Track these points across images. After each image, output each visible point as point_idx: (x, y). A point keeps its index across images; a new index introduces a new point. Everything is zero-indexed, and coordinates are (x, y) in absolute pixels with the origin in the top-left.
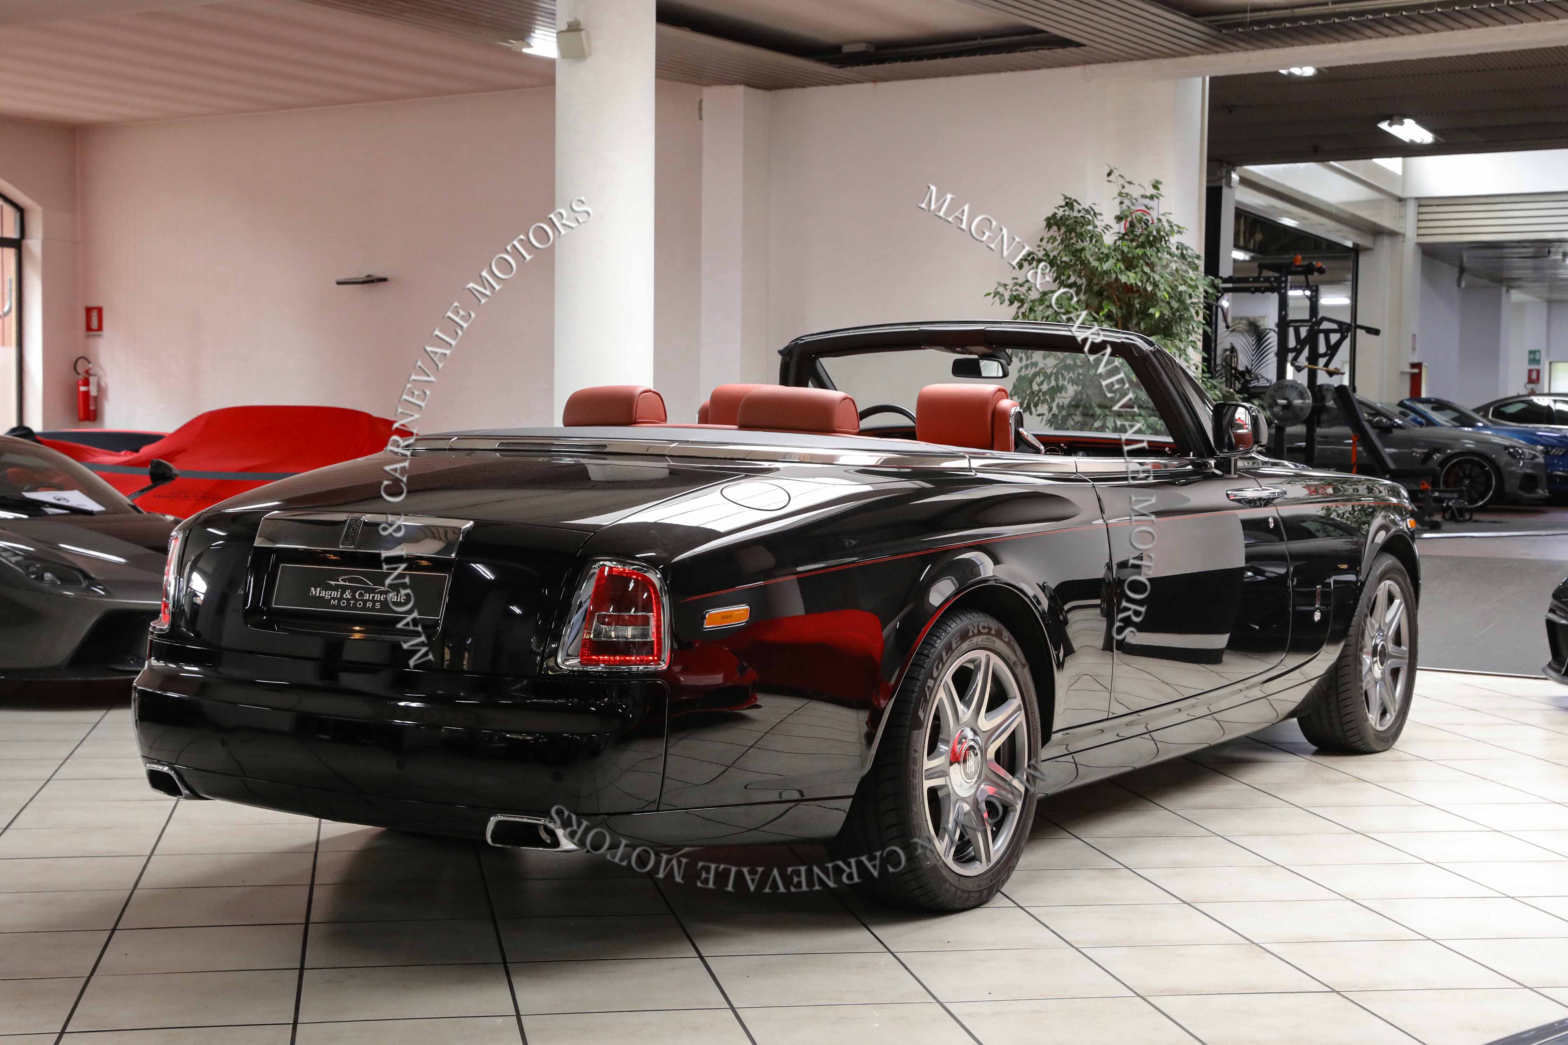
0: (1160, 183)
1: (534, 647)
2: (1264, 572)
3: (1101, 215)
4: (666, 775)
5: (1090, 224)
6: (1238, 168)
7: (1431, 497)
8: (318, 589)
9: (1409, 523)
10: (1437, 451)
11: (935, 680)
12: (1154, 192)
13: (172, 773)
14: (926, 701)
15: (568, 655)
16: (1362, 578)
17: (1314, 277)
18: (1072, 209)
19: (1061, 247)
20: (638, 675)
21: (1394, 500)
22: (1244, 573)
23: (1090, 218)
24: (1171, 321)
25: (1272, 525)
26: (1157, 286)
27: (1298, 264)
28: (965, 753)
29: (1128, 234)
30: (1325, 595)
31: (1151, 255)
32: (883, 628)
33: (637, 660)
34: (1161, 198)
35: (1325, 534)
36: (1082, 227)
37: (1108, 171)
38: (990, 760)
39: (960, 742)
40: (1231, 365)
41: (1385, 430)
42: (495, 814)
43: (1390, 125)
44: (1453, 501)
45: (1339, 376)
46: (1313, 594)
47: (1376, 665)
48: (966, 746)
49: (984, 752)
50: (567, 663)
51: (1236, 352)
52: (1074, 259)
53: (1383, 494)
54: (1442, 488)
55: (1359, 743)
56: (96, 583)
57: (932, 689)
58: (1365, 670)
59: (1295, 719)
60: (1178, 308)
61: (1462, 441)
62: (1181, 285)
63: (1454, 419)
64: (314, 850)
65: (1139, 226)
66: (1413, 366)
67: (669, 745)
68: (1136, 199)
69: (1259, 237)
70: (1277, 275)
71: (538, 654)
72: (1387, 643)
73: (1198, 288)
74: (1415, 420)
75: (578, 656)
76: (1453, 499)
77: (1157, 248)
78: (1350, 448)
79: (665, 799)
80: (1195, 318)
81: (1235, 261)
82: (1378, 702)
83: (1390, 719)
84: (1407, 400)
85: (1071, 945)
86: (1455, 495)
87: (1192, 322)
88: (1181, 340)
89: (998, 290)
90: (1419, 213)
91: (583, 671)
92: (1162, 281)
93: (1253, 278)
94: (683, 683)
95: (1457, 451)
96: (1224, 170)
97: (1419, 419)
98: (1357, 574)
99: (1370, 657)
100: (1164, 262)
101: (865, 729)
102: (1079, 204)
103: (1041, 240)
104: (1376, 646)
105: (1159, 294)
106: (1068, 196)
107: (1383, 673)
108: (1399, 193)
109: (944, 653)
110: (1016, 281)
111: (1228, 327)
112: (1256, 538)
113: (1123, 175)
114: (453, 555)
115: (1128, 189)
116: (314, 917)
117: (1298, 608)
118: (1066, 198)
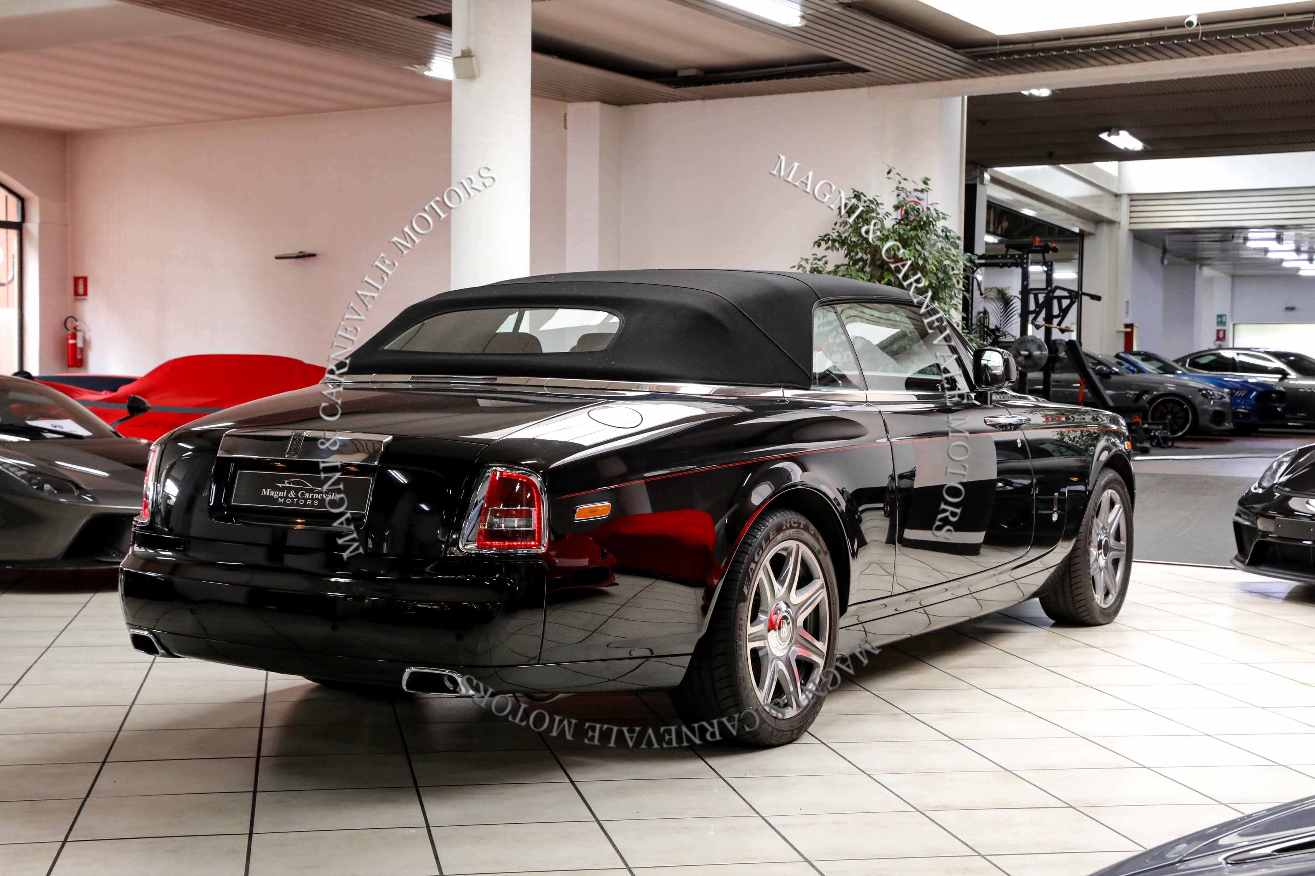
0: (929, 180)
1: (440, 537)
2: (1013, 483)
3: (882, 204)
4: (544, 638)
5: (873, 212)
6: (989, 170)
7: (1142, 428)
8: (269, 490)
9: (1126, 446)
10: (1146, 392)
11: (757, 563)
12: (924, 186)
13: (151, 636)
14: (750, 580)
15: (467, 541)
16: (1090, 488)
17: (1049, 256)
18: (859, 200)
19: (851, 230)
20: (522, 557)
21: (1114, 427)
22: (996, 484)
23: (874, 207)
24: (938, 288)
25: (1019, 445)
26: (927, 261)
27: (1037, 244)
28: (780, 622)
29: (904, 220)
30: (1061, 502)
31: (922, 237)
32: (714, 525)
33: (523, 545)
34: (929, 191)
35: (1059, 454)
36: (867, 214)
37: (888, 170)
38: (799, 627)
39: (776, 613)
40: (984, 325)
41: (1105, 376)
42: (409, 666)
43: (1109, 135)
44: (1159, 431)
45: (1069, 333)
46: (1051, 502)
47: (1101, 557)
48: (780, 616)
49: (794, 621)
50: (467, 547)
51: (988, 314)
52: (861, 239)
53: (1106, 422)
54: (1150, 421)
55: (1087, 618)
56: (85, 492)
57: (754, 571)
58: (1092, 559)
59: (1037, 599)
60: (943, 278)
61: (1166, 384)
62: (945, 260)
63: (1159, 368)
64: (262, 701)
65: (912, 213)
66: (1127, 326)
67: (547, 614)
68: (910, 193)
69: (1005, 224)
70: (1020, 253)
71: (443, 542)
72: (1109, 539)
73: (959, 262)
74: (1128, 368)
75: (475, 541)
76: (1159, 429)
77: (927, 231)
78: (1078, 390)
79: (544, 656)
80: (957, 286)
81: (987, 243)
82: (1103, 585)
83: (1112, 598)
84: (1123, 353)
85: (863, 772)
86: (1161, 427)
87: (954, 290)
88: (945, 303)
89: (801, 263)
90: (1131, 206)
91: (479, 554)
92: (931, 256)
93: (1002, 255)
94: (558, 565)
95: (1162, 393)
96: (978, 171)
97: (1132, 368)
98: (1086, 485)
99: (1096, 550)
100: (932, 242)
101: (701, 602)
102: (865, 196)
103: (835, 224)
104: (1101, 541)
105: (928, 267)
106: (856, 189)
107: (1106, 563)
108: (1116, 190)
109: (763, 542)
110: (815, 256)
111: (981, 294)
112: (1005, 457)
113: (899, 173)
114: (376, 463)
115: (904, 184)
116: (263, 753)
117: (1039, 512)
118: (855, 191)
